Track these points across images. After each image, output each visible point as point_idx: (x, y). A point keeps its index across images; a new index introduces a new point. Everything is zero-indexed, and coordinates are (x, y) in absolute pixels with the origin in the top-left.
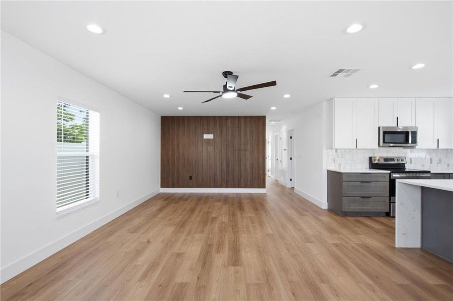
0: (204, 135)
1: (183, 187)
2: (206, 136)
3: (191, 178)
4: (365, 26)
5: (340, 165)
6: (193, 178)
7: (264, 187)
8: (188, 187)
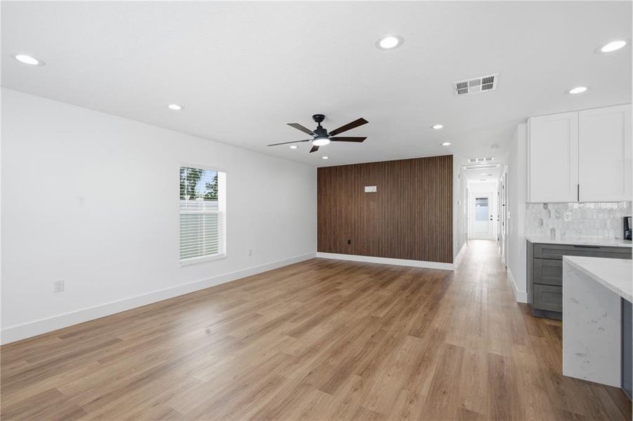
0: (366, 188)
1: (341, 252)
2: (368, 189)
3: (349, 242)
4: (401, 41)
5: (553, 230)
6: (353, 242)
7: (451, 261)
8: (346, 253)
